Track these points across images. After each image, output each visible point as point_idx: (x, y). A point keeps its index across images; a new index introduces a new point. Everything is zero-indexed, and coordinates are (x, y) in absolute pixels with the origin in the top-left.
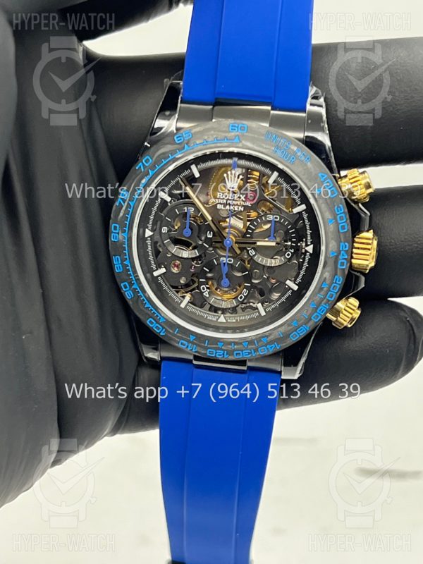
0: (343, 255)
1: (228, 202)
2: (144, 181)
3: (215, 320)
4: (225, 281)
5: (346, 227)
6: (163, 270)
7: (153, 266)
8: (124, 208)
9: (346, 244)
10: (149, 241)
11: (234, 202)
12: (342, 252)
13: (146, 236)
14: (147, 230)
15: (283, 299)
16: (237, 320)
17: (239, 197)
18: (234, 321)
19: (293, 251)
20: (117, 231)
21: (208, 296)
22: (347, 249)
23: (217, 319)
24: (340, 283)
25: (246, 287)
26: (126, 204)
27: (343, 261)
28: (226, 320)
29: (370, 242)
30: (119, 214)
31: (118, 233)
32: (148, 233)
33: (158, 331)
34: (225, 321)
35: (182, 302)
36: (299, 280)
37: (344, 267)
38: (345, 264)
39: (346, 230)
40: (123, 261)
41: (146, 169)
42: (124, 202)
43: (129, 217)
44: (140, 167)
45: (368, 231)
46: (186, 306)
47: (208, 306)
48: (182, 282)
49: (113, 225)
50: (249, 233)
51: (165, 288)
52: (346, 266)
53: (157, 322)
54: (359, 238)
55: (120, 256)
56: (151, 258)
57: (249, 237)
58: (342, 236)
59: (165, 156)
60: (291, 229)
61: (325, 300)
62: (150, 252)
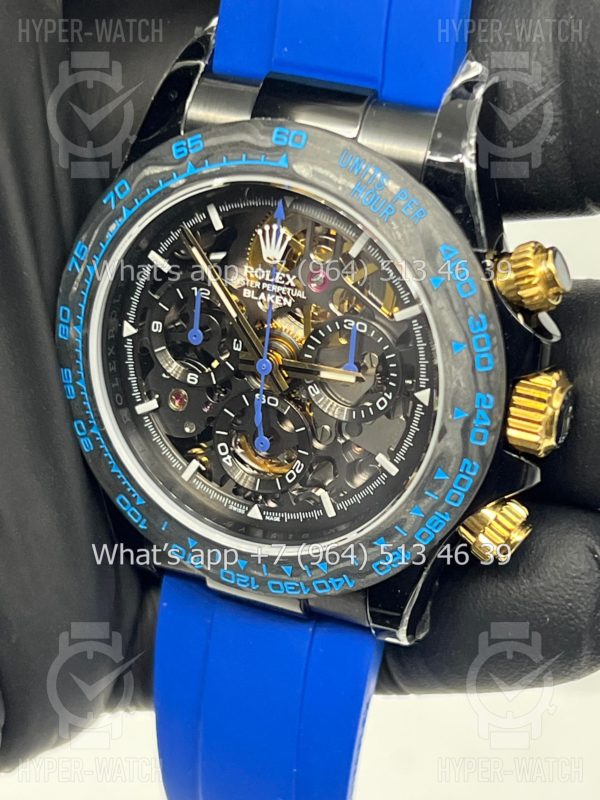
0: (482, 419)
1: (264, 285)
2: (113, 228)
3: (243, 512)
4: (263, 441)
5: (490, 361)
6: (153, 404)
7: (136, 394)
8: (79, 277)
9: (489, 396)
10: (129, 346)
11: (274, 288)
12: (479, 412)
13: (125, 334)
14: (126, 323)
15: (369, 490)
16: (282, 519)
17: (285, 279)
18: (278, 519)
19: (390, 397)
20: (67, 322)
21: (230, 464)
22: (490, 407)
23: (247, 512)
24: (474, 474)
25: (300, 457)
26: (83, 269)
27: (483, 431)
28: (264, 517)
29: (545, 396)
30: (71, 289)
31: (68, 325)
32: (129, 330)
33: (136, 521)
34: (260, 517)
35: (184, 469)
36: (400, 457)
37: (483, 443)
38: (485, 437)
39: (489, 368)
40: (76, 378)
41: (118, 205)
42: (80, 267)
43: (85, 295)
44: (110, 200)
45: (549, 372)
46: (191, 478)
47: (230, 485)
48: (187, 430)
49: (62, 308)
50: (309, 352)
51: (156, 438)
52: (488, 442)
53: (133, 504)
54: (525, 385)
55: (71, 369)
56: (132, 378)
57: (308, 360)
58: (481, 380)
59: (151, 182)
60: (388, 352)
61: (443, 506)
62: (131, 368)
